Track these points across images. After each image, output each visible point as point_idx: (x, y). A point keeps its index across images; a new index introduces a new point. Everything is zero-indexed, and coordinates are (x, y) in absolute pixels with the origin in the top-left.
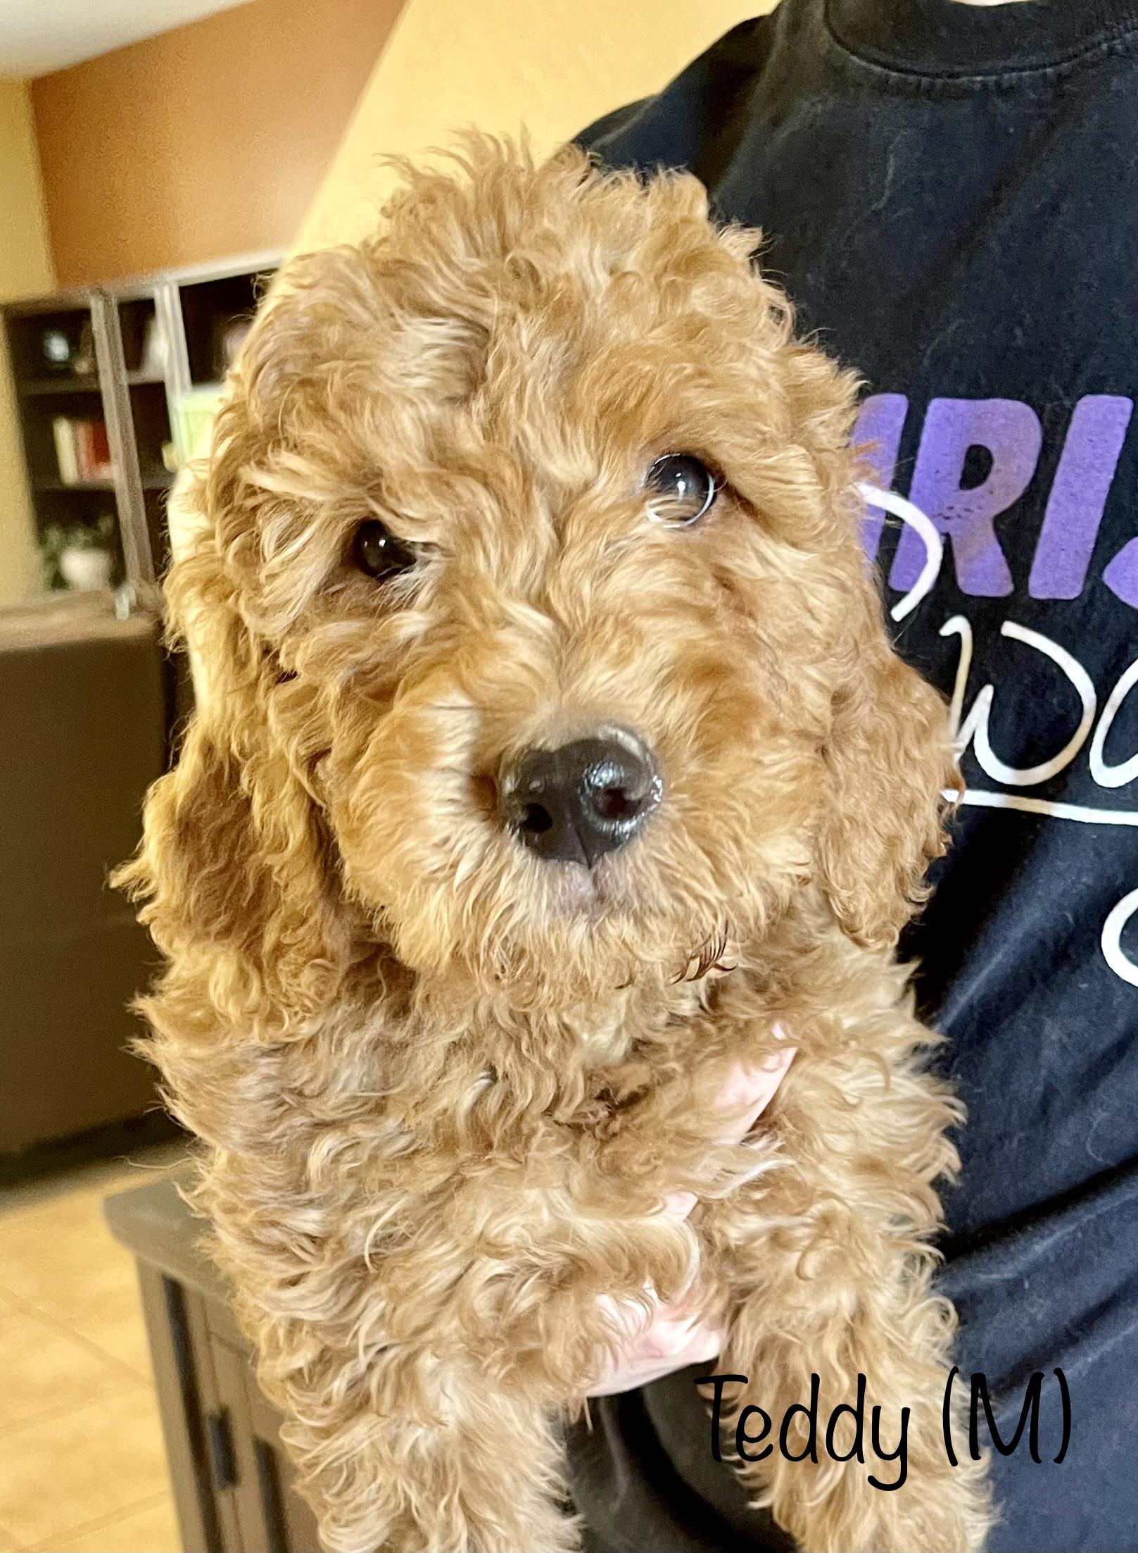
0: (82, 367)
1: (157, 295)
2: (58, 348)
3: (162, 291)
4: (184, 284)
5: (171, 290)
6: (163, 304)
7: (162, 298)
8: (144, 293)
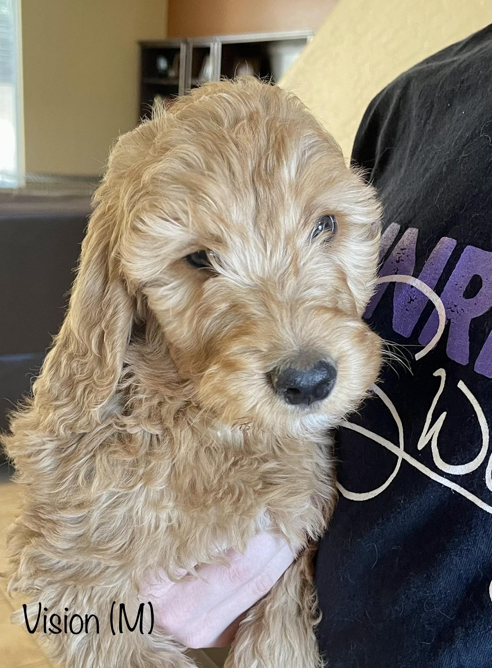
0: (172, 73)
1: (212, 46)
2: (163, 64)
3: (214, 45)
4: (224, 43)
5: (218, 45)
6: (214, 51)
7: (214, 48)
8: (206, 44)
